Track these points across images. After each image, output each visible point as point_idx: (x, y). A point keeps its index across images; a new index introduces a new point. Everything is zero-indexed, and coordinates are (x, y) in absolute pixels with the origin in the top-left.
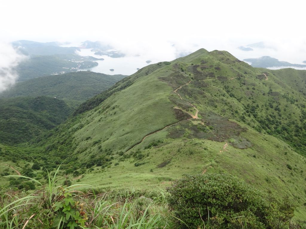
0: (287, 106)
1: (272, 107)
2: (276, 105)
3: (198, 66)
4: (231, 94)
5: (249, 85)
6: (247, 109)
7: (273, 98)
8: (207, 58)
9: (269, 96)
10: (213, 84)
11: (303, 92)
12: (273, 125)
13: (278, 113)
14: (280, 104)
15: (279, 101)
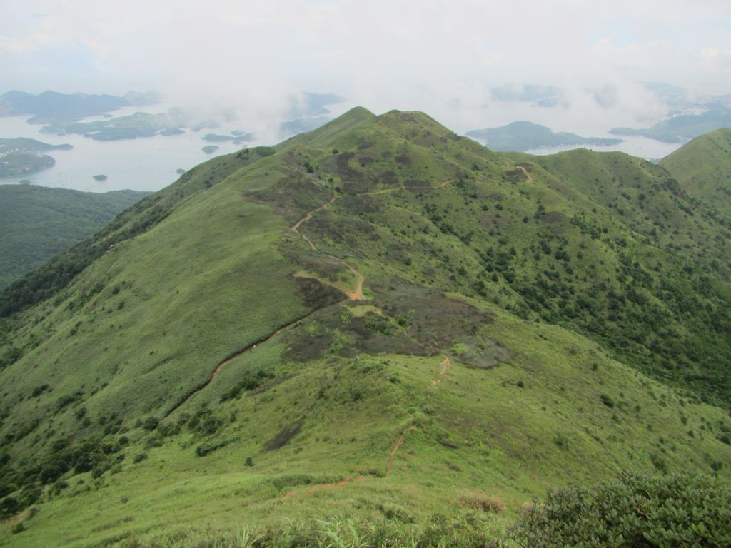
0: (582, 247)
1: (548, 252)
2: (558, 245)
3: (352, 155)
4: (444, 224)
5: (486, 197)
6: (487, 261)
7: (549, 228)
8: (372, 132)
9: (537, 223)
10: (394, 202)
11: (618, 207)
12: (555, 297)
13: (565, 266)
14: (566, 243)
15: (564, 235)
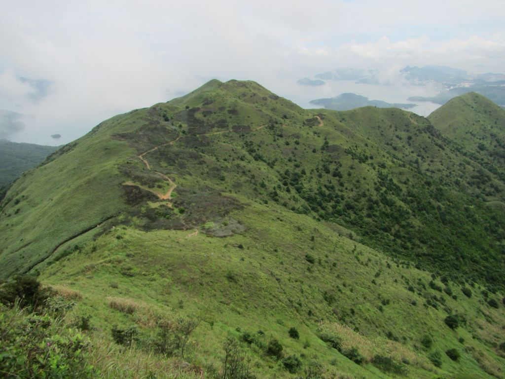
0: (352, 168)
1: (328, 172)
2: (335, 167)
3: (198, 109)
4: (257, 155)
5: (289, 136)
6: (284, 179)
7: (330, 156)
8: (214, 94)
9: (322, 153)
10: (223, 139)
12: (330, 202)
13: (339, 181)
14: (341, 166)
15: (340, 160)
